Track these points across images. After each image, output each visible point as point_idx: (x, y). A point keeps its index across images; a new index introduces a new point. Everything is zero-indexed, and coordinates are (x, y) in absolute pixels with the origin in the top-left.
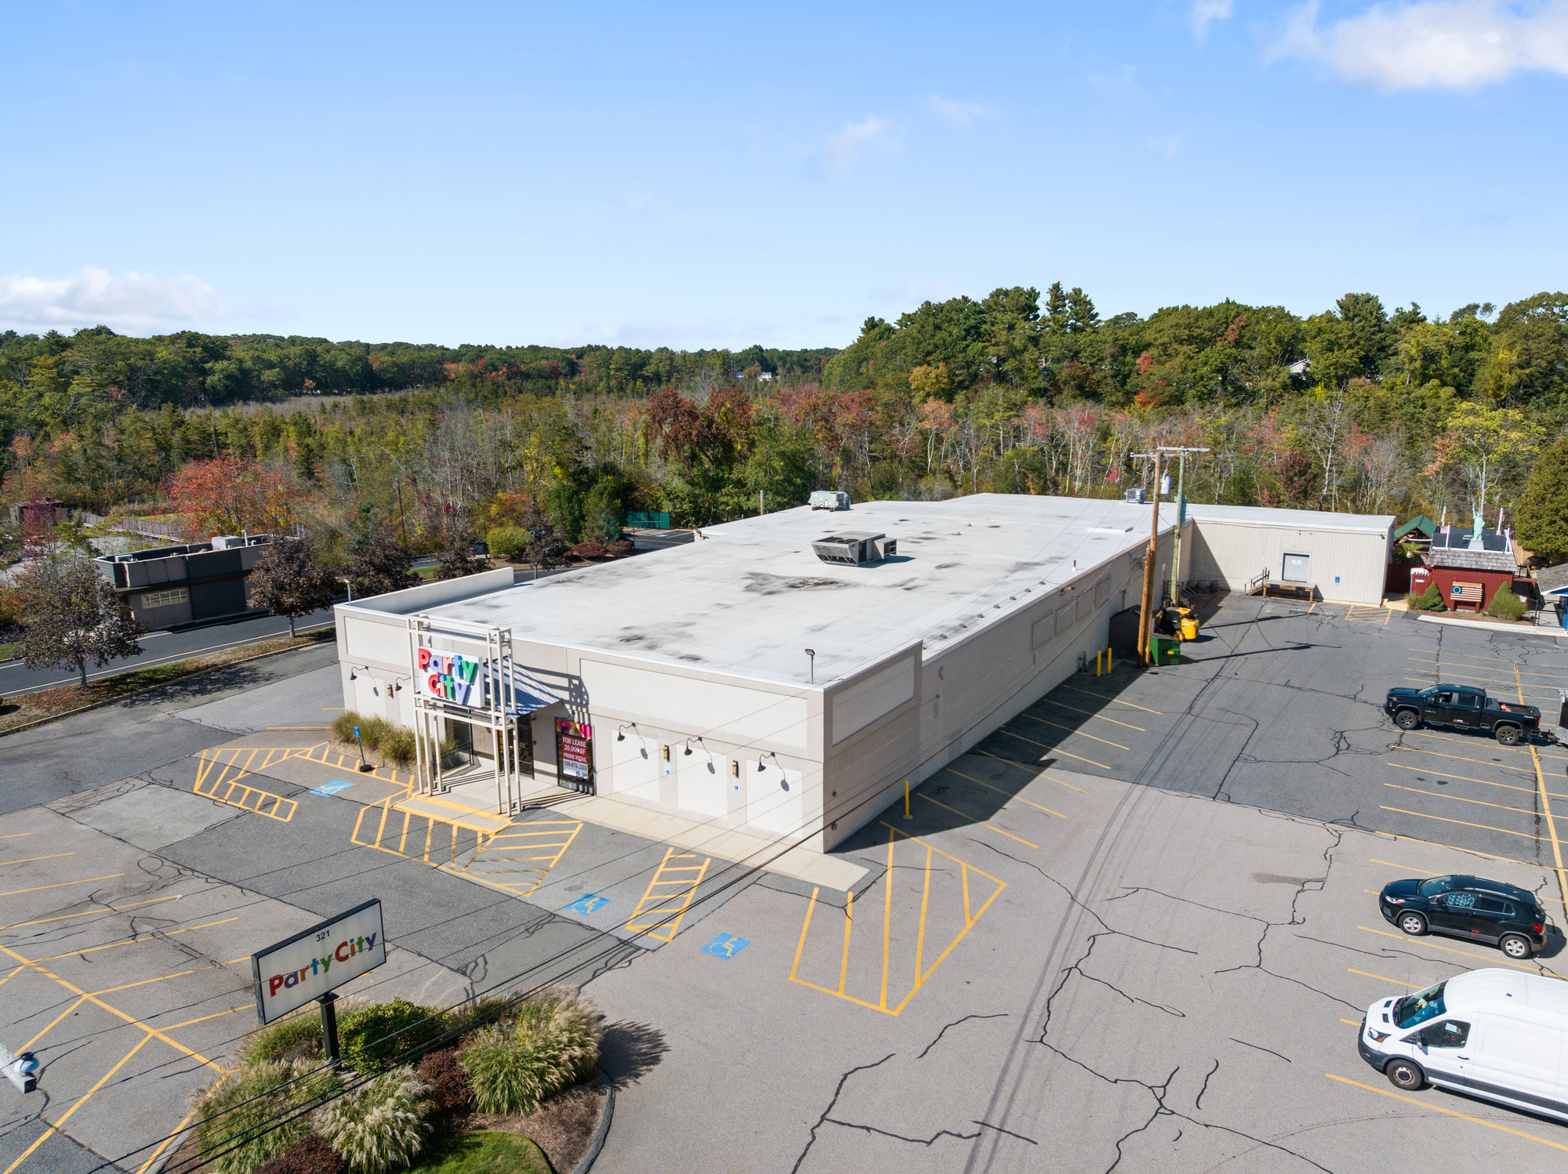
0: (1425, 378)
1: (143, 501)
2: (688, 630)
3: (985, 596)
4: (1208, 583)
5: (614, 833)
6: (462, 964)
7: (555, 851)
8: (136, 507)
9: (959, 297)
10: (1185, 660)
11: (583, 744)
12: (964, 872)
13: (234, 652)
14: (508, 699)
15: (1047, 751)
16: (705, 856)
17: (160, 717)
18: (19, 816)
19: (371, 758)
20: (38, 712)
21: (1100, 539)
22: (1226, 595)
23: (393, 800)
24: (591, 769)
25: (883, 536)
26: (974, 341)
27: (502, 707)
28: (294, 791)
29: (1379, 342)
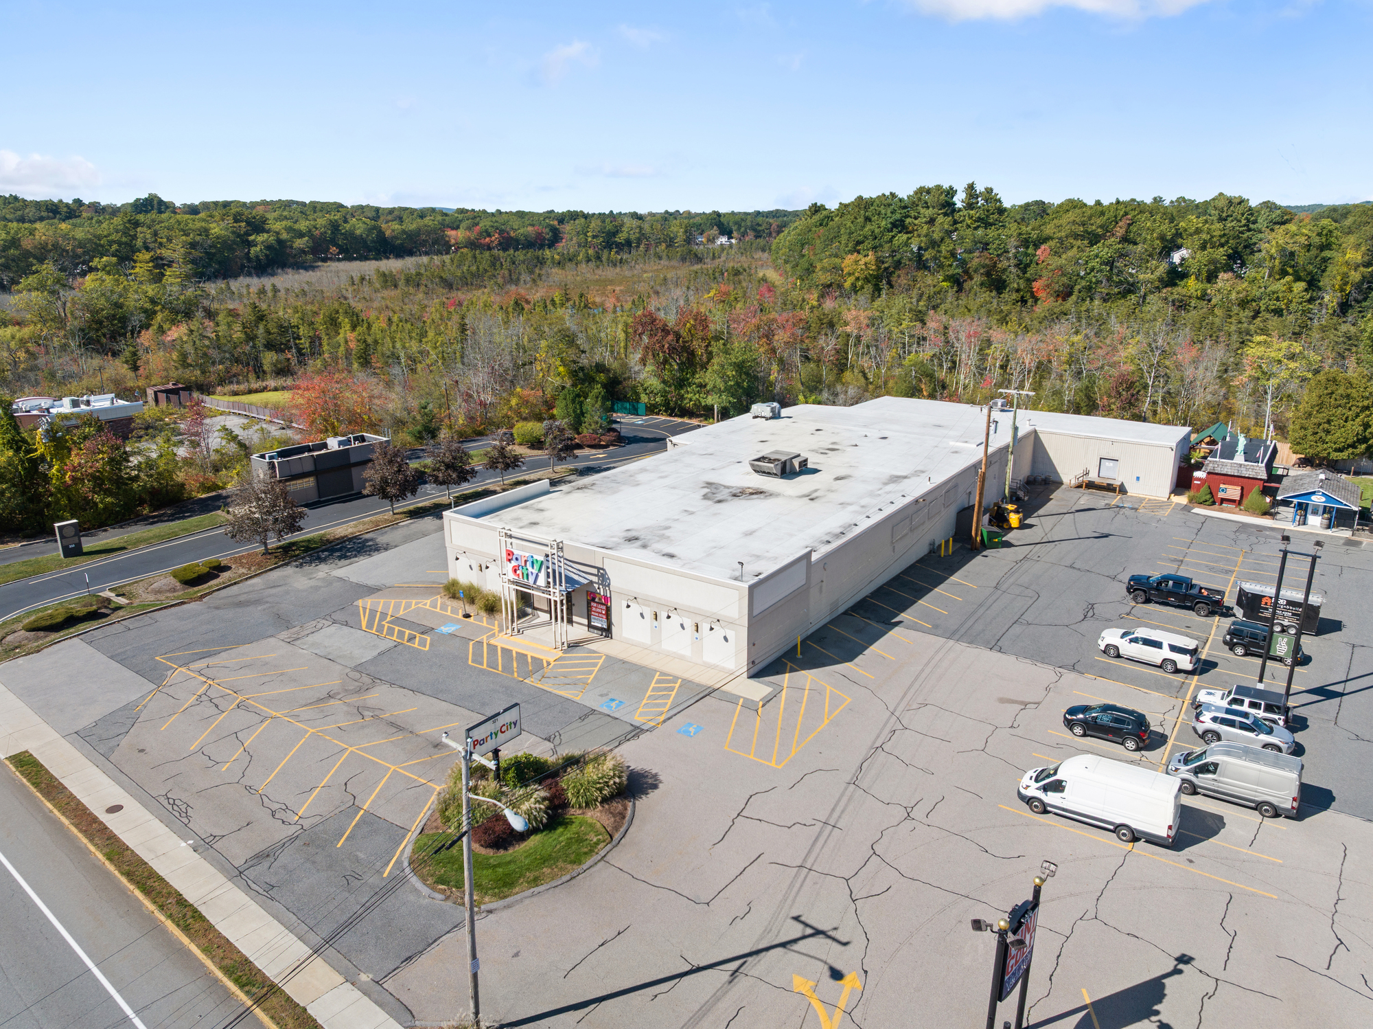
0: (1284, 273)
1: (238, 383)
2: (667, 533)
3: (863, 507)
4: (1043, 477)
5: (624, 662)
6: (547, 736)
7: (590, 673)
8: (235, 387)
9: (887, 193)
10: (1008, 545)
11: (604, 607)
12: (828, 692)
13: (356, 526)
14: (561, 582)
15: (897, 615)
16: (678, 678)
17: (321, 575)
18: (264, 642)
19: (470, 609)
20: (244, 571)
21: (956, 452)
22: (1058, 488)
23: (488, 637)
24: (610, 624)
25: (799, 456)
26: (900, 232)
27: (557, 586)
28: (426, 631)
29: (1246, 241)
